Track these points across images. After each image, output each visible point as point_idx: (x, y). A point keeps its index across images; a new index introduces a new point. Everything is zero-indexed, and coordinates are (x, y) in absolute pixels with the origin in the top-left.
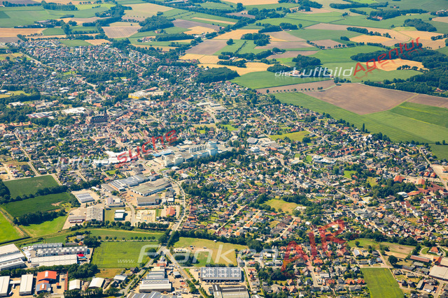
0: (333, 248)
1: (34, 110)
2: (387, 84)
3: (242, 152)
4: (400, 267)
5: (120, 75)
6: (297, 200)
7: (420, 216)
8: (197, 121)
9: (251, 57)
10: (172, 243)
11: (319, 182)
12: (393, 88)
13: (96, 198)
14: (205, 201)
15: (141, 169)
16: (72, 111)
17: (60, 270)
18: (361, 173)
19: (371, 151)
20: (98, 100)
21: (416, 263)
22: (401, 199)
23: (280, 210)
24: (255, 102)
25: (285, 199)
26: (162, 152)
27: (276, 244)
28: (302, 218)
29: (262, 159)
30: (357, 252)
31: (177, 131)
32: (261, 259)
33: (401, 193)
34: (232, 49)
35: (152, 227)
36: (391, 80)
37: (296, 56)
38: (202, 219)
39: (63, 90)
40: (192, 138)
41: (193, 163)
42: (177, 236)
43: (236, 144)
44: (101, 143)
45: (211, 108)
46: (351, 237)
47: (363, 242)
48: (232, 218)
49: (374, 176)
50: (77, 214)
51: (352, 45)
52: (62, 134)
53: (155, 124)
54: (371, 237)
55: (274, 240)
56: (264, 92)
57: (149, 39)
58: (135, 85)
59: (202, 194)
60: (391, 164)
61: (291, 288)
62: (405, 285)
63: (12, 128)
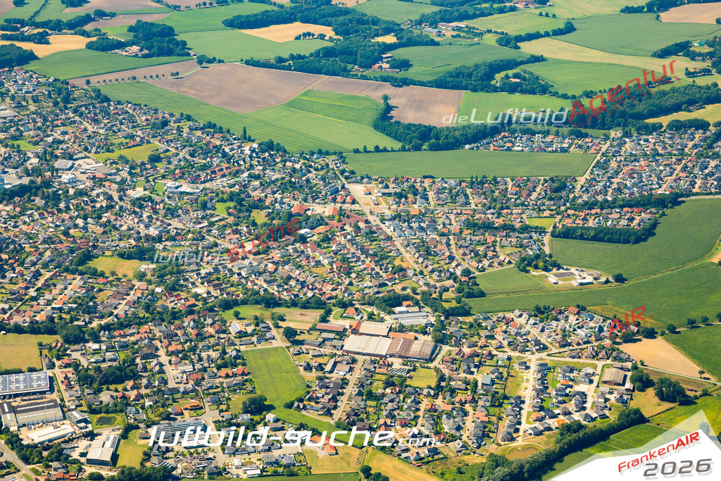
0: (199, 325)
2: (280, 64)
3: (47, 184)
4: (301, 343)
6: (141, 254)
7: (331, 264)
9: (58, 27)
11: (175, 223)
12: (289, 68)
18: (242, 204)
19: (258, 170)
21: (325, 335)
22: (303, 239)
23: (113, 274)
24: (67, 100)
25: (122, 256)
27: (107, 328)
28: (150, 282)
29: (81, 193)
30: (236, 326)
32: (85, 356)
33: (302, 232)
34: (24, 13)
36: (286, 56)
37: (133, 23)
43: (36, 172)
46: (227, 306)
47: (245, 311)
48: (32, 293)
49: (262, 208)
51: (224, 3)
54: (257, 303)
55: (103, 322)
56: (81, 83)
60: (286, 186)
61: (132, 394)
62: (308, 368)
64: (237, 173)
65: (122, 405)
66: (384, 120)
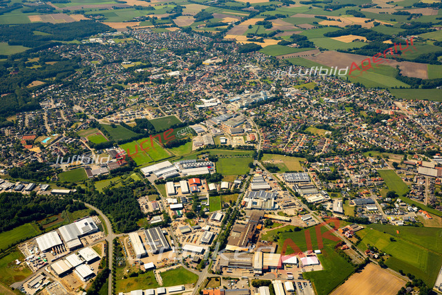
0: (357, 158)
1: (150, 74)
2: (349, 51)
3: (282, 97)
4: (400, 168)
5: (193, 50)
6: (326, 128)
7: (399, 135)
8: (248, 78)
9: (265, 36)
10: (260, 159)
11: (333, 115)
12: (352, 53)
13: (206, 130)
14: (270, 130)
15: (225, 111)
16: (172, 74)
17: (201, 177)
18: (357, 110)
19: (356, 94)
20: (186, 66)
21: (408, 166)
22: (385, 124)
23: (317, 134)
24: (278, 64)
25: (317, 127)
26: (234, 99)
27: (322, 156)
28: (331, 139)
29: (294, 101)
30: (371, 160)
31: (239, 84)
32: (317, 166)
33: (383, 121)
34: (253, 31)
35: (245, 148)
36: (352, 48)
37: (291, 35)
38: (273, 142)
39: (164, 60)
40: (248, 89)
41: (254, 105)
42: (262, 153)
43: (277, 92)
44: (197, 93)
45: (254, 69)
46: (365, 151)
47: (373, 153)
48: (290, 140)
49: (363, 110)
50: (198, 142)
51: (321, 27)
52: (172, 89)
53: (224, 81)
54: (376, 150)
55: (320, 154)
56: (280, 57)
57: (202, 27)
58: (205, 56)
59: (266, 125)
60: (371, 102)
61: (341, 185)
62: (406, 180)
63: (142, 86)
64: (349, 95)
65: (339, 190)
66: (399, 77)
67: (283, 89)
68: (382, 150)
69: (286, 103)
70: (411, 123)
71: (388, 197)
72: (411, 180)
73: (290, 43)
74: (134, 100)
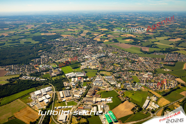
0: (126, 72)
1: (71, 49)
2: (128, 43)
4: (138, 75)
5: (84, 42)
6: (119, 64)
7: (139, 66)
8: (99, 50)
9: (105, 39)
10: (99, 72)
11: (121, 61)
13: (85, 64)
14: (103, 64)
15: (91, 59)
16: (78, 49)
17: (82, 77)
18: (128, 59)
19: (129, 55)
20: (81, 47)
21: (140, 75)
22: (135, 63)
23: (116, 66)
24: (108, 47)
25: (117, 64)
26: (94, 56)
27: (117, 72)
28: (120, 67)
29: (111, 57)
30: (130, 73)
31: (96, 52)
32: (115, 75)
34: (102, 38)
35: (95, 69)
37: (113, 39)
38: (103, 68)
39: (76, 45)
40: (98, 53)
41: (100, 58)
42: (100, 71)
43: (106, 54)
44: (84, 54)
45: (101, 48)
46: (129, 70)
48: (108, 67)
50: (82, 67)
51: (121, 37)
52: (77, 53)
53: (92, 51)
56: (109, 45)
57: (88, 36)
58: (87, 44)
59: (102, 63)
60: (132, 57)
61: (121, 80)
62: (139, 78)
63: (69, 52)
64: (127, 55)
65: (120, 81)
66: (141, 50)
67: (108, 53)
68: (134, 70)
69: (108, 57)
70: (143, 63)
71: (134, 83)
72: (141, 79)
73: (112, 41)
74: (66, 56)
